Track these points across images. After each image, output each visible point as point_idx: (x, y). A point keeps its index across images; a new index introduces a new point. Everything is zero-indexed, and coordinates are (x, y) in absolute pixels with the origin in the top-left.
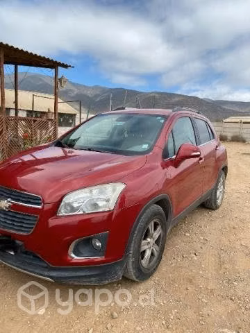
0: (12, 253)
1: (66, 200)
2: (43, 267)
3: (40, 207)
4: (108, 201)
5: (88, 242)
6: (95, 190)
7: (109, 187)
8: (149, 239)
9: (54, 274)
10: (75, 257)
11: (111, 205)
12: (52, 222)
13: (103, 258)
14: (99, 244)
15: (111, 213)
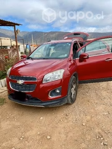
0: (27, 100)
1: (45, 77)
2: (39, 102)
3: (36, 81)
4: (59, 76)
5: (54, 91)
6: (54, 73)
7: (59, 71)
8: (73, 88)
9: (44, 104)
10: (51, 97)
11: (61, 77)
12: (41, 86)
13: (60, 96)
14: (58, 91)
15: (61, 80)
